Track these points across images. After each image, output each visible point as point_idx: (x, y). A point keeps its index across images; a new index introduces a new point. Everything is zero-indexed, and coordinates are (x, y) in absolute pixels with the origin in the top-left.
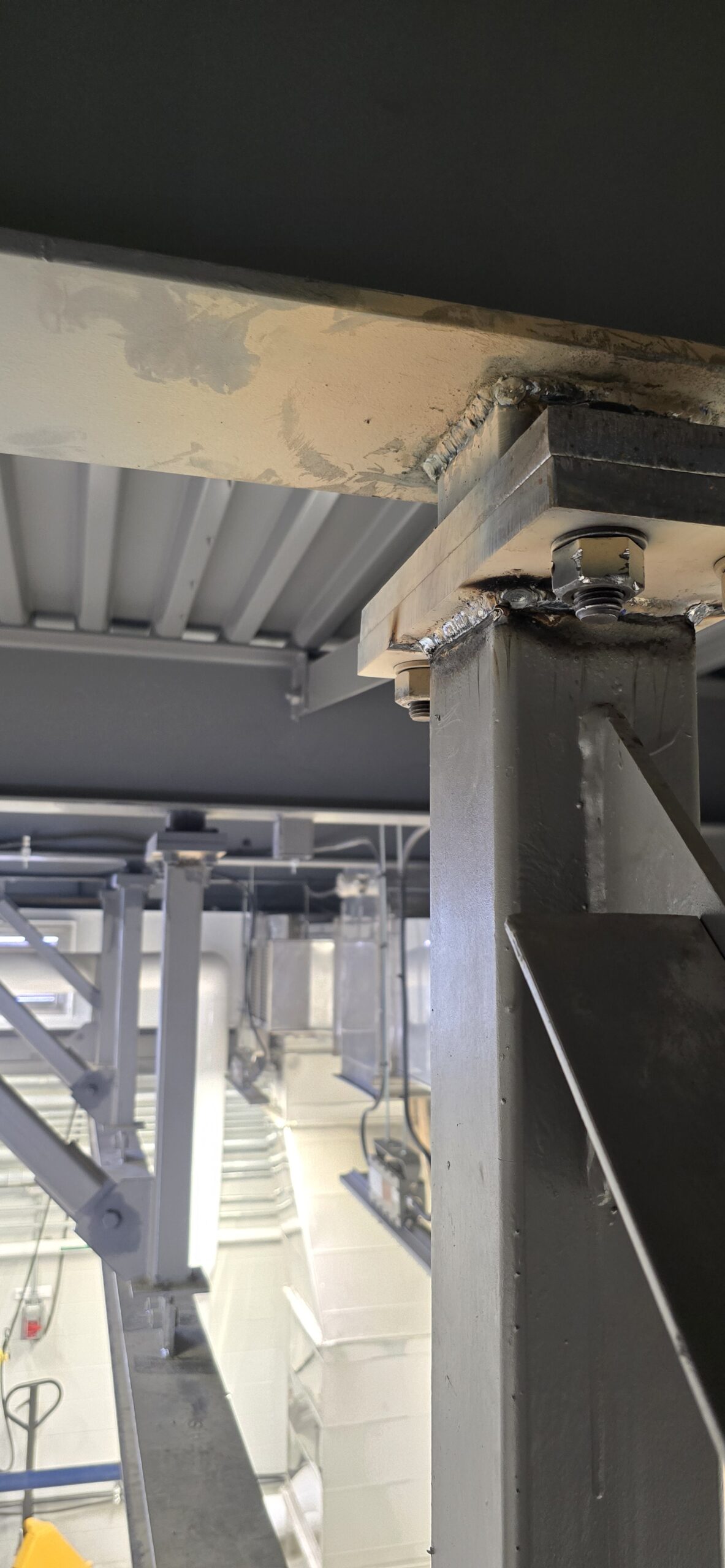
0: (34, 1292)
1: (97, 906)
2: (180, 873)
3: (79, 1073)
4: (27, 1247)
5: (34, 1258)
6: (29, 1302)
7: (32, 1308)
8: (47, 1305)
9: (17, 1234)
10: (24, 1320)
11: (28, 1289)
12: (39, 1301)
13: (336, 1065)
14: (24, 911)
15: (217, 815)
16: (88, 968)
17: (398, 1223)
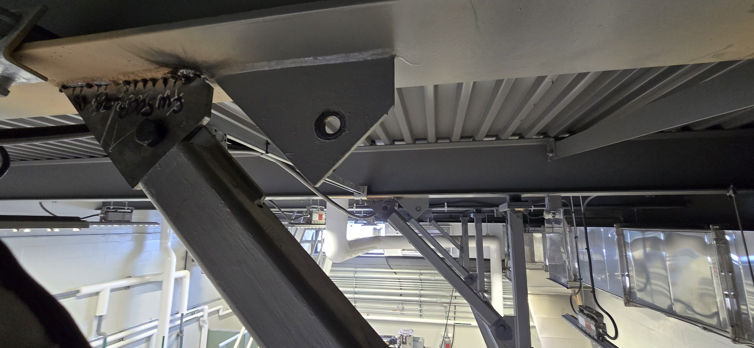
0: (447, 335)
1: (460, 222)
2: (515, 215)
3: (467, 274)
4: (445, 321)
5: (447, 325)
6: (446, 338)
7: (447, 340)
8: (451, 339)
9: (441, 317)
10: (445, 343)
11: (446, 334)
12: (449, 338)
13: (547, 275)
14: (438, 223)
15: (525, 195)
16: (458, 241)
17: (596, 338)
